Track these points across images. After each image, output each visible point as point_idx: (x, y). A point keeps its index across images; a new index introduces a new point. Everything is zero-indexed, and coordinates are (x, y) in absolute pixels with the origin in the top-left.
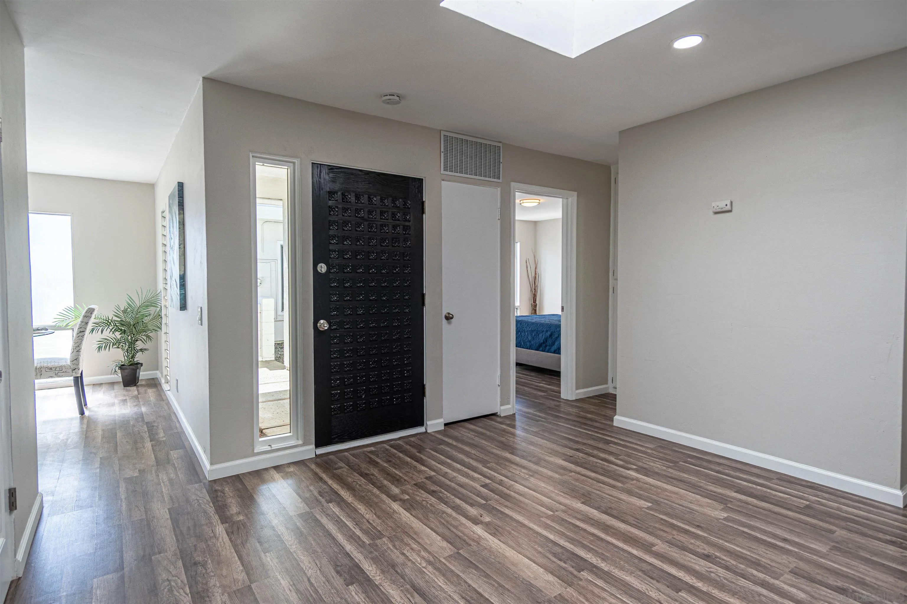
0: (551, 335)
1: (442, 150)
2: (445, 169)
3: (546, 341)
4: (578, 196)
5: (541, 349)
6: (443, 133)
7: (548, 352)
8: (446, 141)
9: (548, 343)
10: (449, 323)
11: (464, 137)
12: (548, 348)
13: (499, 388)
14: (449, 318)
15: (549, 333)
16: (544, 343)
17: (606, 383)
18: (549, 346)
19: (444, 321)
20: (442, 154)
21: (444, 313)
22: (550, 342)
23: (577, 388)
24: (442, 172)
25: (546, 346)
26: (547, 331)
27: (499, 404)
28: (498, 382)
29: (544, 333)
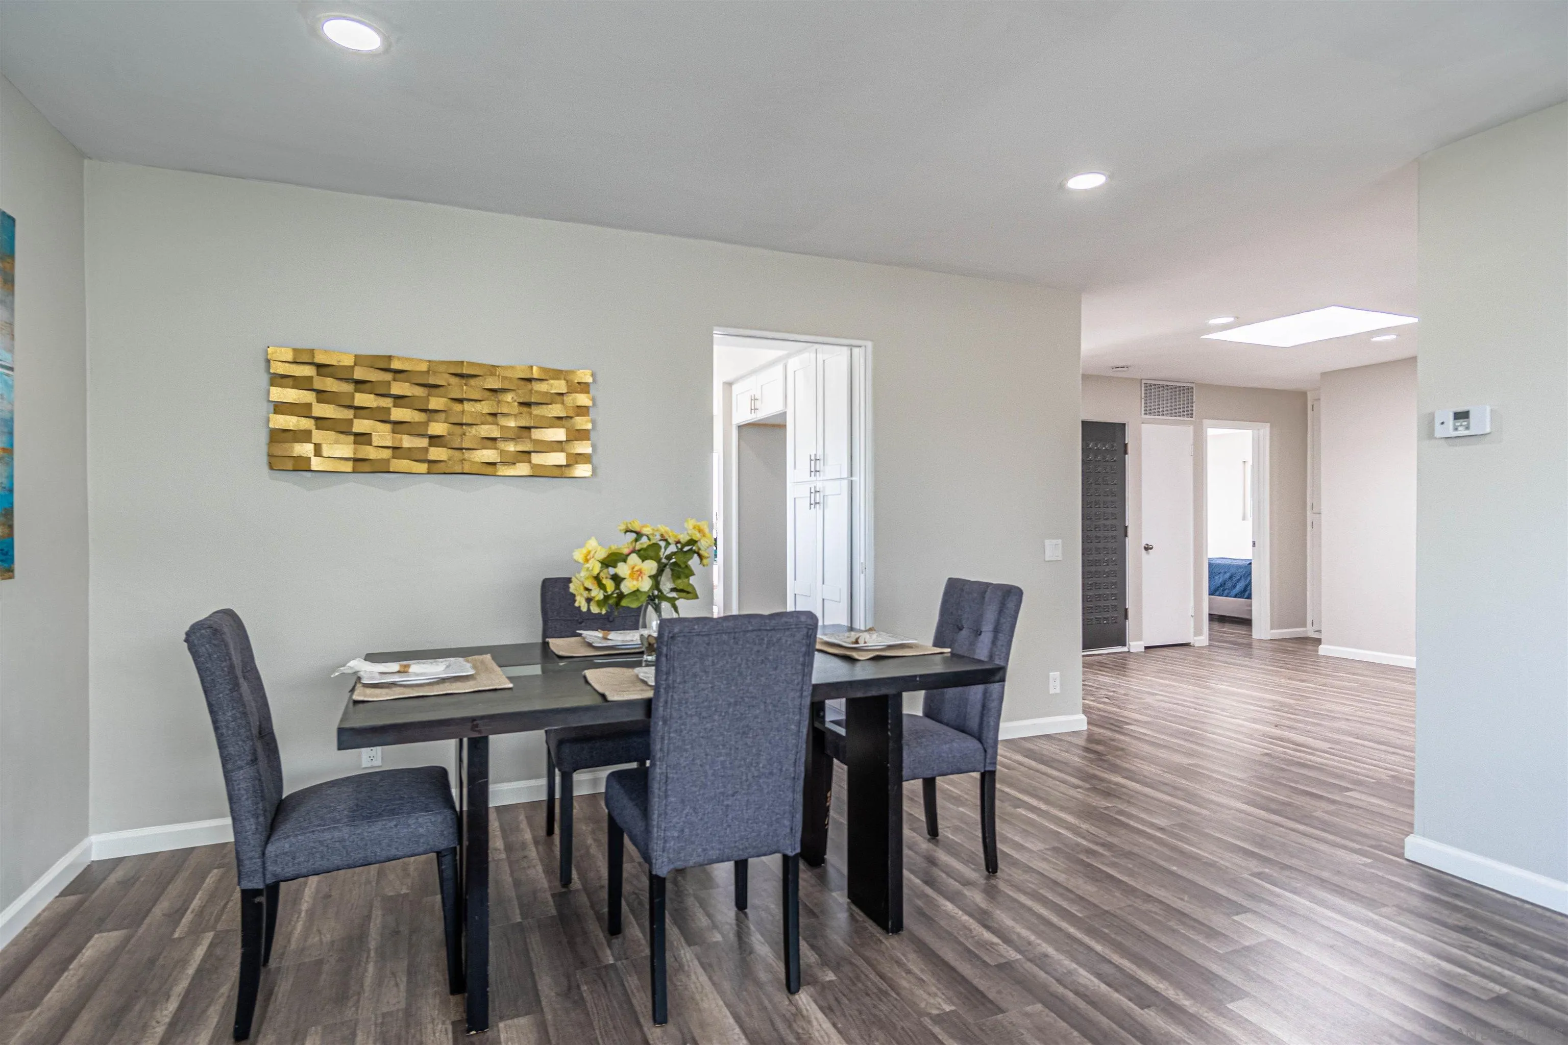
0: (1231, 577)
1: (1143, 396)
2: (1146, 414)
3: (1225, 584)
4: (1271, 427)
5: (1218, 593)
6: (1144, 382)
7: (1226, 596)
8: (1146, 388)
9: (1226, 587)
10: (1148, 553)
11: (1161, 383)
12: (1226, 592)
13: (1192, 619)
14: (1147, 548)
15: (1228, 575)
16: (1221, 586)
17: (1305, 626)
18: (1229, 589)
19: (1144, 551)
20: (1143, 400)
21: (1144, 545)
22: (1229, 584)
23: (1272, 628)
24: (1143, 416)
25: (1224, 590)
26: (1225, 573)
27: (1192, 634)
28: (1191, 612)
29: (1221, 575)
